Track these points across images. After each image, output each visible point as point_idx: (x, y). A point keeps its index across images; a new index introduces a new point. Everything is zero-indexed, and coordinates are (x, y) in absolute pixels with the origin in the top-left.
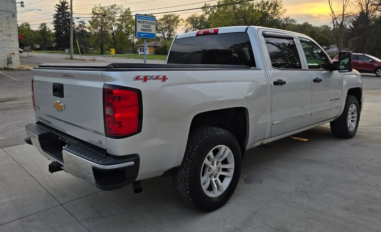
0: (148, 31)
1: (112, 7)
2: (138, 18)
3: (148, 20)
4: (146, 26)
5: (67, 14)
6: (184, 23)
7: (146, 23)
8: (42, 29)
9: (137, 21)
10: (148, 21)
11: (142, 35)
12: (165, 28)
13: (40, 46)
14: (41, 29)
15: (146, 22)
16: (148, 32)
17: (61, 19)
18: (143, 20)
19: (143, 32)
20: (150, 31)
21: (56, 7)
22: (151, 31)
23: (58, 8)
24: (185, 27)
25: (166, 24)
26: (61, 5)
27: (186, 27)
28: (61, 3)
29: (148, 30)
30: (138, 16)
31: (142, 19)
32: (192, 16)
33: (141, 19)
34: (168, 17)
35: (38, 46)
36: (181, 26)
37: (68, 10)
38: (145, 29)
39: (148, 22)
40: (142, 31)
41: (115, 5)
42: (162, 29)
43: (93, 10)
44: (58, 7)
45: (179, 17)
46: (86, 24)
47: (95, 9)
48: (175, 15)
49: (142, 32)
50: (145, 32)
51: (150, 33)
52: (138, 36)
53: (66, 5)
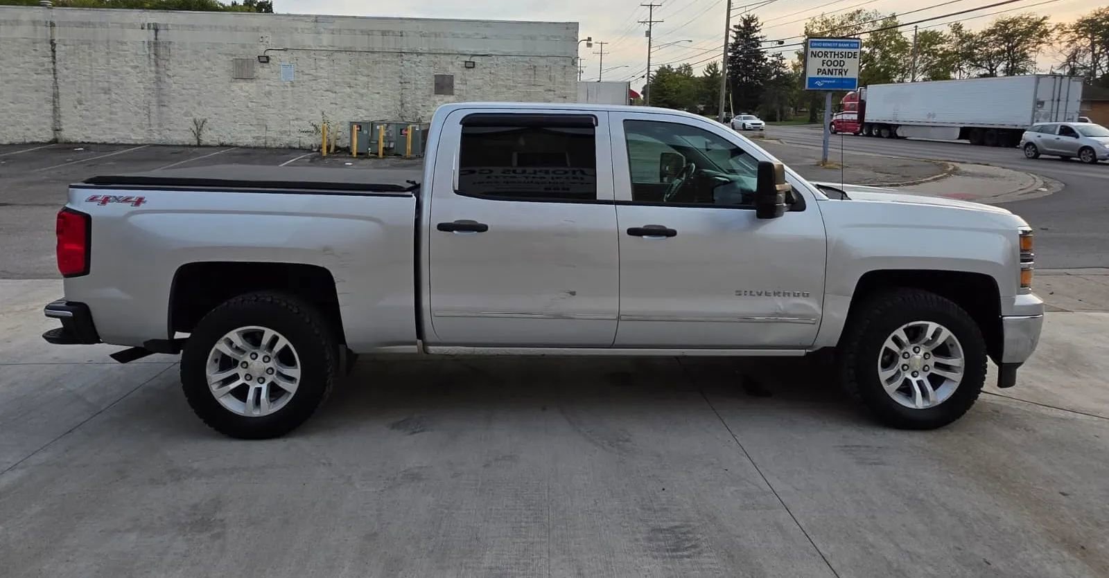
0: (836, 74)
1: (851, 18)
2: (811, 47)
3: (838, 47)
4: (832, 63)
5: (754, 42)
6: (1066, 37)
7: (833, 56)
8: (709, 75)
9: (809, 54)
10: (837, 50)
11: (819, 83)
12: (998, 53)
13: (704, 107)
14: (706, 73)
15: (833, 54)
16: (837, 76)
17: (740, 53)
18: (823, 50)
19: (824, 76)
20: (843, 73)
21: (734, 31)
22: (846, 72)
23: (736, 32)
24: (1069, 46)
25: (1003, 43)
26: (742, 25)
27: (1073, 46)
28: (742, 22)
29: (837, 71)
30: (812, 42)
31: (822, 47)
32: (1097, 15)
33: (819, 47)
34: (1010, 25)
35: (701, 107)
36: (1056, 45)
37: (756, 33)
38: (829, 70)
39: (837, 53)
40: (820, 74)
41: (859, 12)
42: (989, 57)
43: (807, 29)
44: (737, 30)
45: (1045, 21)
46: (785, 59)
47: (812, 26)
48: (1031, 17)
49: (820, 76)
50: (830, 76)
51: (844, 77)
52: (809, 87)
53: (753, 24)
